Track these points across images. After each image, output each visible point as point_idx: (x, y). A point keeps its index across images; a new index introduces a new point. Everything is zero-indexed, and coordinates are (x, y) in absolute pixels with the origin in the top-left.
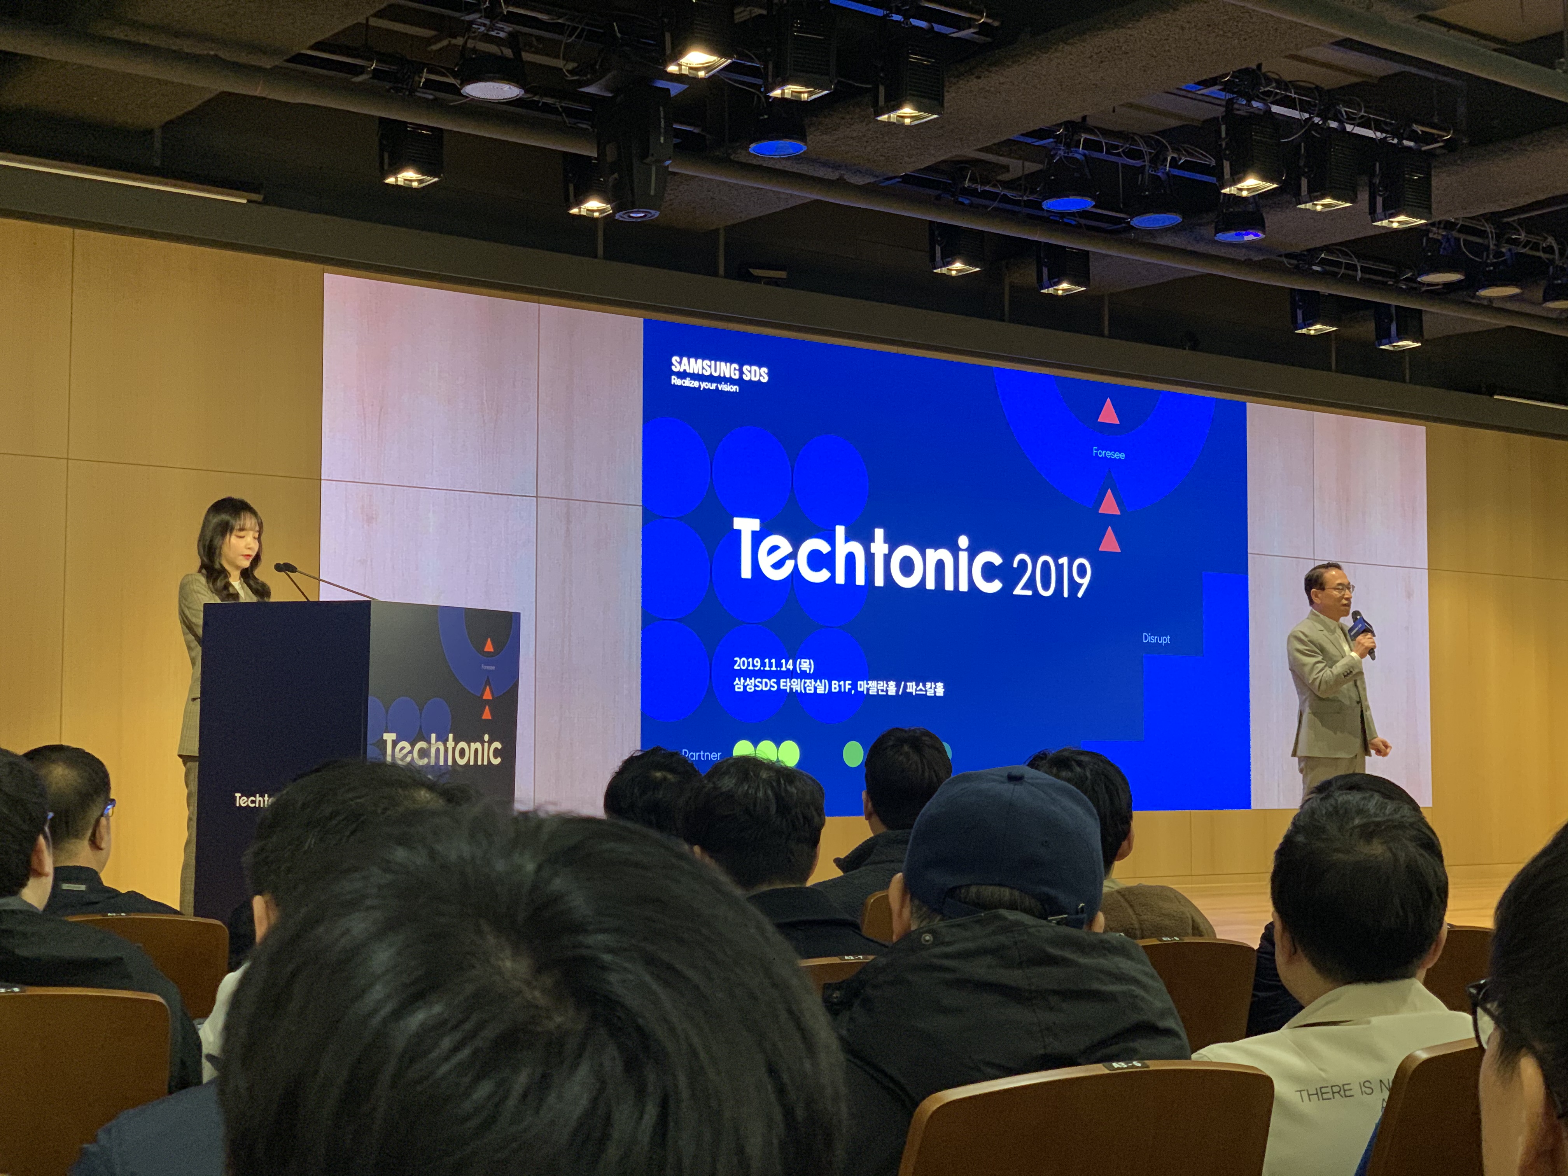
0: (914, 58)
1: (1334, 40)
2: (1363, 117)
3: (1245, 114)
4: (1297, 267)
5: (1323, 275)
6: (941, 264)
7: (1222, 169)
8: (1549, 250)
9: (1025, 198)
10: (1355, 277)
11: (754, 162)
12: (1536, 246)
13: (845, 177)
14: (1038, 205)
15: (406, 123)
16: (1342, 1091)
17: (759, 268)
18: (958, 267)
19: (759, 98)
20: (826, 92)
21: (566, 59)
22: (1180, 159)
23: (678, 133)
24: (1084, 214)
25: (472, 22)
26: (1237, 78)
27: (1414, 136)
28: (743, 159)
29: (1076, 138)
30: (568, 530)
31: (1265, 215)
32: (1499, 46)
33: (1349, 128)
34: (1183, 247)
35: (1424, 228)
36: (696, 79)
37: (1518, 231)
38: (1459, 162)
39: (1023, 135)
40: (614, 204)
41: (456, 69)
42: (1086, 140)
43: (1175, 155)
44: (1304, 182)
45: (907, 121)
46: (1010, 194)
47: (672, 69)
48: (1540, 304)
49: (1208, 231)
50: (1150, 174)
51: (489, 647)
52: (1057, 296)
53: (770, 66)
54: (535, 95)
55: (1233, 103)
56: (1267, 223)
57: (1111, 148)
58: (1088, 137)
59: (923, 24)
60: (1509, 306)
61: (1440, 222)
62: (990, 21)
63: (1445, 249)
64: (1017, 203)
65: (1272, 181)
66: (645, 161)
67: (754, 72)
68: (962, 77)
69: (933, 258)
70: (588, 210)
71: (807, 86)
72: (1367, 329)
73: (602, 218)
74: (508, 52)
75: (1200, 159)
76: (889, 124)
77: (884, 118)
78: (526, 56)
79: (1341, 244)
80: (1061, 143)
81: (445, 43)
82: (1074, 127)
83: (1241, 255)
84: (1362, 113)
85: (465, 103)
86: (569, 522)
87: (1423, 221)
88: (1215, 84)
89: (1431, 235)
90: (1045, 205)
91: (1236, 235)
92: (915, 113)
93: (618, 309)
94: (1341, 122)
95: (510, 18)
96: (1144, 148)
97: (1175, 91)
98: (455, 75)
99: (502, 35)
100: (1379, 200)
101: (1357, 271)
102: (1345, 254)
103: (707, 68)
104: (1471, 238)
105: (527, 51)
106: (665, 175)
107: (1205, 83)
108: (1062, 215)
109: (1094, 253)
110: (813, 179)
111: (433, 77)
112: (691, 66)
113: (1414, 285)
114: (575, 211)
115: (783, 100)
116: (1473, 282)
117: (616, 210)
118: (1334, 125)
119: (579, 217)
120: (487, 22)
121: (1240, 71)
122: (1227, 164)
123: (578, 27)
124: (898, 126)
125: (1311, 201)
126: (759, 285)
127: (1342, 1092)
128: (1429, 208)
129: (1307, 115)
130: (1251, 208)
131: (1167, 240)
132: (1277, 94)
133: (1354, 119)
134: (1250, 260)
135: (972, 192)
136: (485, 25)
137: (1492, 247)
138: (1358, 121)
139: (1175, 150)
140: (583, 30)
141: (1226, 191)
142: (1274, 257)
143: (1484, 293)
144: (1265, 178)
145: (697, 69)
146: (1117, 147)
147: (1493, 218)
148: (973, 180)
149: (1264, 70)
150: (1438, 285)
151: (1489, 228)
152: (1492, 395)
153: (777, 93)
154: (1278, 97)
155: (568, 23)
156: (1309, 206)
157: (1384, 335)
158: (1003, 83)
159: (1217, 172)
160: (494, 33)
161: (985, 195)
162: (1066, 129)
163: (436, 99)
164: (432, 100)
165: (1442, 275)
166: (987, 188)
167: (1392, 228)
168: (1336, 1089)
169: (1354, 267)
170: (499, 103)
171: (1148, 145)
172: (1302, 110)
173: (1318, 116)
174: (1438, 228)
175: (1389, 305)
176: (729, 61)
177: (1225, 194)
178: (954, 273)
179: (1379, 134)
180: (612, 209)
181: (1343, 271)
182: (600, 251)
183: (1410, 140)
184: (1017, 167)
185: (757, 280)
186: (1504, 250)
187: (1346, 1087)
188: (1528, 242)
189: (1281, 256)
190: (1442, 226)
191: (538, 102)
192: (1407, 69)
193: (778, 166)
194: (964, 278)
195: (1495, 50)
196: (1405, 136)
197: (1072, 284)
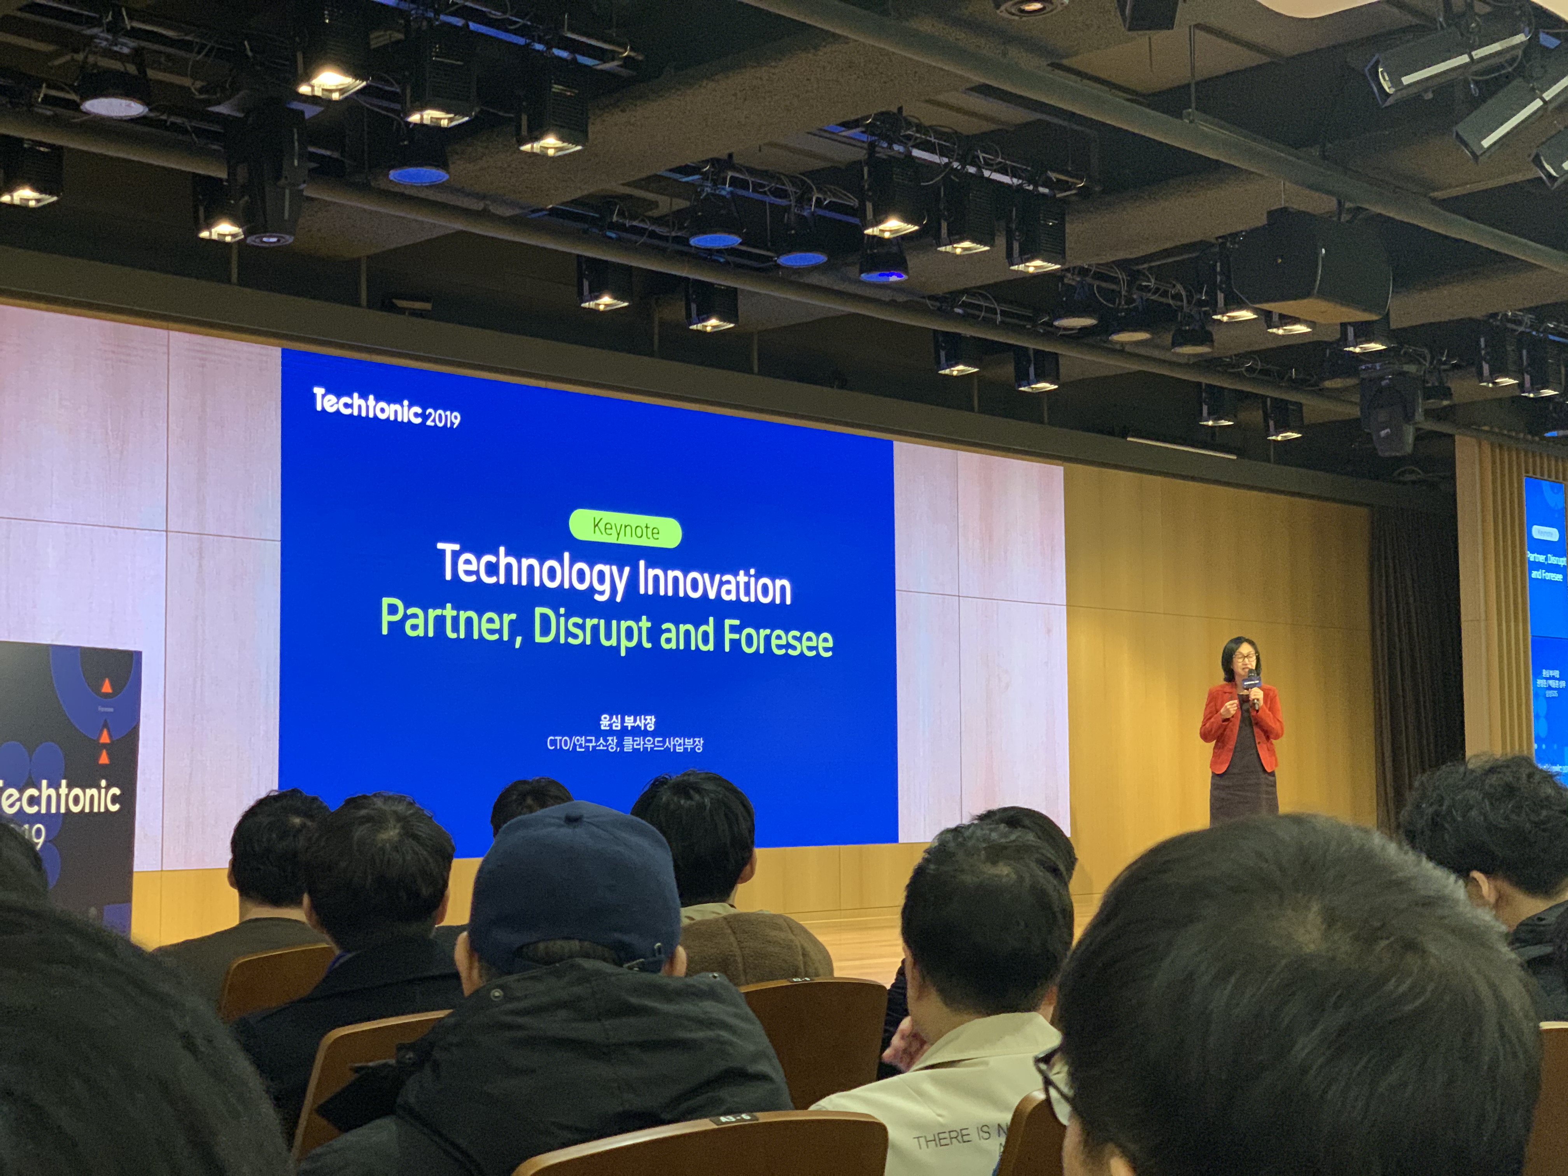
0: (557, 88)
1: (968, 85)
2: (1000, 163)
3: (884, 157)
4: (939, 309)
5: (964, 318)
6: (589, 298)
7: (865, 210)
8: (1177, 297)
9: (673, 234)
10: (995, 320)
11: (396, 189)
12: (1165, 294)
13: (491, 208)
14: (685, 241)
15: (23, 139)
16: (960, 1136)
17: (404, 299)
18: (605, 301)
19: (399, 124)
20: (466, 119)
21: (194, 77)
22: (825, 200)
23: (312, 156)
24: (732, 251)
25: (93, 37)
26: (878, 120)
27: (1047, 183)
28: (383, 185)
29: (722, 175)
30: (200, 566)
31: (908, 258)
32: (1129, 97)
33: (987, 173)
34: (829, 286)
35: (1059, 274)
36: (330, 101)
37: (1149, 279)
38: (1092, 209)
39: (671, 170)
40: (246, 227)
41: (76, 84)
42: (732, 177)
43: (820, 196)
44: (944, 225)
45: (551, 152)
46: (658, 230)
47: (304, 89)
48: (1169, 350)
49: (853, 271)
50: (795, 214)
51: (107, 688)
52: (705, 332)
53: (408, 91)
54: (163, 113)
55: (875, 146)
56: (910, 264)
57: (757, 187)
58: (737, 175)
59: (564, 54)
60: (1143, 351)
61: (1074, 268)
62: (633, 54)
63: (1079, 294)
64: (665, 238)
65: (915, 225)
66: (278, 183)
67: (392, 97)
68: (607, 110)
69: (580, 293)
70: (219, 234)
71: (448, 112)
72: (1008, 371)
73: (235, 242)
74: (132, 69)
75: (843, 199)
76: (532, 155)
77: (527, 147)
78: (151, 73)
79: (979, 288)
80: (707, 179)
81: (68, 58)
82: (722, 164)
83: (886, 296)
84: (1000, 160)
85: (86, 121)
86: (201, 558)
87: (1058, 266)
88: (857, 126)
89: (1066, 281)
90: (693, 241)
91: (880, 275)
92: (559, 144)
93: (253, 337)
94: (979, 168)
95: (134, 33)
96: (790, 188)
97: (817, 132)
98: (75, 90)
99: (126, 50)
100: (1016, 246)
101: (996, 314)
102: (986, 298)
103: (342, 91)
104: (1104, 285)
105: (152, 68)
106: (299, 198)
107: (846, 125)
108: (709, 251)
109: (743, 290)
110: (455, 208)
111: (53, 93)
112: (325, 87)
113: (1050, 329)
114: (205, 234)
115: (421, 126)
116: (1106, 327)
117: (247, 233)
118: (972, 170)
119: (210, 241)
120: (110, 37)
121: (882, 113)
122: (869, 206)
123: (206, 45)
124: (541, 157)
125: (951, 243)
126: (402, 316)
127: (960, 1138)
128: (1063, 252)
129: (946, 160)
130: (895, 249)
131: (815, 279)
132: (916, 138)
133: (992, 165)
134: (895, 301)
135: (621, 227)
136: (107, 40)
137: (1123, 293)
138: (995, 167)
139: (820, 190)
140: (212, 48)
141: (869, 231)
142: (916, 299)
143: (1116, 337)
144: (907, 220)
145: (331, 91)
146: (762, 186)
147: (1122, 264)
148: (621, 214)
149: (904, 114)
150: (1072, 329)
151: (1121, 275)
152: (1124, 436)
153: (415, 118)
154: (918, 141)
155: (198, 40)
156: (949, 248)
157: (1023, 377)
158: (648, 118)
159: (860, 212)
160: (115, 48)
161: (634, 230)
162: (713, 165)
163: (56, 115)
164: (53, 116)
165: (1077, 319)
166: (635, 223)
167: (1028, 272)
168: (954, 1134)
169: (993, 311)
170: (121, 120)
171: (794, 184)
172: (942, 155)
173: (957, 160)
174: (1073, 274)
175: (1027, 348)
176: (364, 83)
177: (868, 236)
178: (602, 308)
179: (1015, 181)
180: (244, 233)
181: (983, 314)
182: (234, 277)
183: (1046, 187)
184: (666, 204)
185: (401, 311)
186: (1135, 296)
187: (964, 1132)
188: (1158, 289)
189: (924, 297)
190: (1076, 272)
191: (166, 121)
192: (1044, 117)
193: (422, 195)
194: (612, 314)
195: (1128, 100)
196: (1040, 183)
197: (721, 320)
